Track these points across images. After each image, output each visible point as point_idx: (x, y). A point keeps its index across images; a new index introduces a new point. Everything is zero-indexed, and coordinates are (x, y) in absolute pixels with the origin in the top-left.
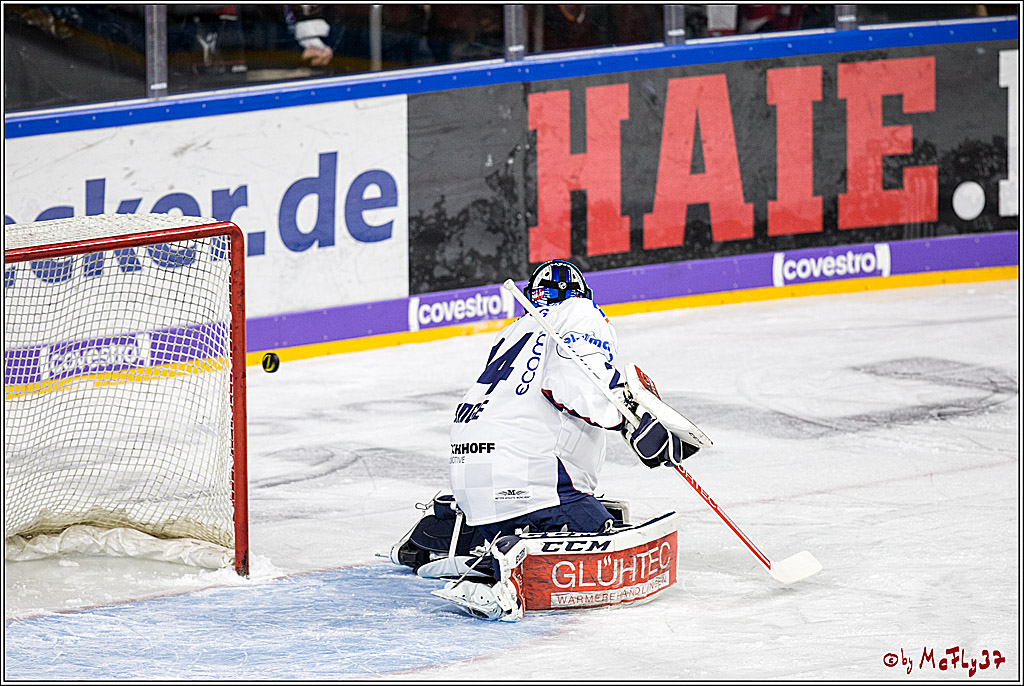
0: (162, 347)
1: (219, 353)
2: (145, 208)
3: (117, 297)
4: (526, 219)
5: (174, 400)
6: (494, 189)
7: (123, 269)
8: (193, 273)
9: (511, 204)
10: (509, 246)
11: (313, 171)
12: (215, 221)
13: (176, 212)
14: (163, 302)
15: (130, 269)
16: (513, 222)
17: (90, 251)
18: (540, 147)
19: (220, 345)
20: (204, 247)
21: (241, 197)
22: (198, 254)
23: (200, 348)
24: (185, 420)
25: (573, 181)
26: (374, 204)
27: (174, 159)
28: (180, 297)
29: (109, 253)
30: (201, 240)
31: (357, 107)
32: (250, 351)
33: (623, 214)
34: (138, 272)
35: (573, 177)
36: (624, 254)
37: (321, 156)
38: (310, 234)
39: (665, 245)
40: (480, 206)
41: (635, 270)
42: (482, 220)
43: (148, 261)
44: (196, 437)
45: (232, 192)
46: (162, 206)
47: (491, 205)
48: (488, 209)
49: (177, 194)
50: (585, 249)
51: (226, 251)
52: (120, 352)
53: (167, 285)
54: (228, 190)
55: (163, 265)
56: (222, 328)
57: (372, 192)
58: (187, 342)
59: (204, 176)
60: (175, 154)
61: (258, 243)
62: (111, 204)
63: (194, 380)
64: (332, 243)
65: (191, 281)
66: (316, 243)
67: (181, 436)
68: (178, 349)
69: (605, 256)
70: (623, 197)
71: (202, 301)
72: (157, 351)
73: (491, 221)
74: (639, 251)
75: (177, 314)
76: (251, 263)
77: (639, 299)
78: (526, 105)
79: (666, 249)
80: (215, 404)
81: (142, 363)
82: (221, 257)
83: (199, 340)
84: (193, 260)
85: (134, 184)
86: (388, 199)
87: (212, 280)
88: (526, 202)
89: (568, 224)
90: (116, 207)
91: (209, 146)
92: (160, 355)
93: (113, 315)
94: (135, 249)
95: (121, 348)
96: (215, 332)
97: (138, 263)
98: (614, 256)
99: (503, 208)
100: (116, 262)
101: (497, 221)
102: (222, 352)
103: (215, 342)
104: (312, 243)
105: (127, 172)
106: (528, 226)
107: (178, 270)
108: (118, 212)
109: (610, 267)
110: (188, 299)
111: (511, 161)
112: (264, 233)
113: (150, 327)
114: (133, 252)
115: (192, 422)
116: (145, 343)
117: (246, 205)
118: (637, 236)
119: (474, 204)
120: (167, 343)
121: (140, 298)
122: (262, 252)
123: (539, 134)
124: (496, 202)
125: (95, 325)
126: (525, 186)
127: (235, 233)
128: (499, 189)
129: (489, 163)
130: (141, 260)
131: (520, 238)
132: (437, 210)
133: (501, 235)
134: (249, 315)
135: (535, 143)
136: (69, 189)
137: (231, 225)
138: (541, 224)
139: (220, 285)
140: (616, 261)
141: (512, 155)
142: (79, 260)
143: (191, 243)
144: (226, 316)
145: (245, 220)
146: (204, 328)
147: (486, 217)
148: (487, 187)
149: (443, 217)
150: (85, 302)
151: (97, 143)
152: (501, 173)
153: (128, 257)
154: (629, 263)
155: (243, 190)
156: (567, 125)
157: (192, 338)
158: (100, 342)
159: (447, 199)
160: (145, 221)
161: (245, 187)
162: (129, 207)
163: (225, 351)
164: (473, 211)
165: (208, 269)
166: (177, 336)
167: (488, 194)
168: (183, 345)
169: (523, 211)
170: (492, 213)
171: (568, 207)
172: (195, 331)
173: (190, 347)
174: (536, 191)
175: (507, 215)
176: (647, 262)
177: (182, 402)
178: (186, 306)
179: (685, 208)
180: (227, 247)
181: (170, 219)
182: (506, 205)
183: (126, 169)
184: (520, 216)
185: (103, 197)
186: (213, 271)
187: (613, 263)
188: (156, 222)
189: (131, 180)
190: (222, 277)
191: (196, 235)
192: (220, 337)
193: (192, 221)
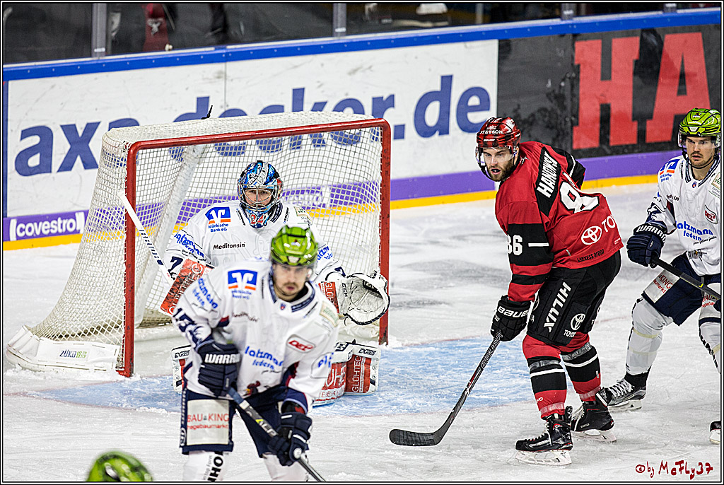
0: (337, 196)
1: (373, 202)
2: (329, 108)
3: (309, 164)
4: (571, 121)
5: (344, 230)
6: (552, 102)
7: (314, 146)
8: (358, 150)
9: (561, 111)
10: (560, 138)
11: (437, 87)
12: (373, 118)
13: (349, 111)
14: (339, 168)
15: (318, 146)
16: (563, 122)
17: (293, 135)
18: (582, 75)
19: (373, 197)
20: (366, 134)
21: (390, 103)
22: (362, 138)
23: (361, 197)
24: (351, 243)
25: (603, 98)
26: (475, 109)
27: (349, 77)
28: (349, 165)
29: (305, 136)
30: (363, 129)
31: (466, 47)
32: (393, 199)
33: (634, 119)
34: (323, 148)
35: (602, 95)
36: (633, 145)
37: (443, 77)
38: (434, 127)
39: (659, 140)
40: (543, 112)
41: (640, 155)
42: (544, 121)
43: (330, 142)
44: (357, 254)
45: (385, 99)
46: (340, 107)
47: (549, 112)
48: (547, 114)
49: (350, 99)
50: (608, 141)
51: (380, 137)
52: (311, 199)
54: (382, 98)
55: (339, 144)
56: (375, 186)
57: (474, 101)
58: (353, 194)
59: (367, 88)
60: (350, 74)
61: (400, 132)
62: (308, 104)
63: (357, 219)
64: (448, 133)
65: (357, 155)
66: (437, 133)
67: (348, 253)
68: (347, 198)
69: (621, 146)
70: (634, 108)
71: (363, 169)
72: (334, 199)
73: (549, 121)
74: (642, 144)
75: (347, 176)
76: (395, 144)
77: (642, 174)
78: (573, 48)
79: (660, 143)
80: (370, 234)
81: (324, 206)
82: (376, 140)
83: (361, 193)
84: (358, 141)
85: (323, 92)
86: (485, 106)
87: (369, 155)
88: (572, 110)
89: (598, 125)
90: (311, 106)
91: (372, 69)
92: (336, 202)
93: (307, 175)
94: (322, 134)
95: (311, 197)
96: (371, 188)
97: (324, 142)
98: (627, 146)
99: (557, 114)
100: (310, 141)
101: (553, 122)
102: (374, 201)
103: (371, 194)
104: (435, 132)
105: (319, 84)
106: (572, 126)
107: (348, 148)
108: (312, 110)
109: (624, 153)
110: (354, 167)
111: (563, 84)
112: (404, 126)
113: (330, 183)
114: (321, 136)
115: (355, 245)
116: (327, 193)
117: (393, 107)
118: (642, 135)
119: (539, 111)
120: (340, 194)
121: (324, 165)
122: (403, 137)
123: (581, 67)
124: (552, 110)
125: (295, 181)
126: (572, 100)
127: (385, 127)
128: (554, 101)
129: (549, 84)
130: (326, 141)
131: (568, 133)
132: (515, 114)
133: (555, 131)
134: (393, 176)
135: (579, 73)
136: (282, 93)
137: (383, 120)
138: (580, 124)
139: (375, 159)
140: (628, 149)
141: (563, 80)
142: (286, 140)
143: (357, 131)
144: (378, 178)
145: (392, 117)
146: (364, 185)
147: (546, 119)
148: (547, 100)
149: (518, 119)
150: (289, 167)
151: (301, 65)
152: (557, 92)
153: (318, 139)
154: (636, 151)
155: (392, 97)
156: (599, 62)
157: (356, 192)
158: (298, 192)
159: (521, 107)
160: (329, 116)
161: (394, 96)
162: (319, 107)
163: (376, 200)
164: (538, 115)
165: (367, 148)
166: (346, 190)
167: (548, 105)
168: (350, 196)
169: (569, 115)
170: (550, 117)
171: (598, 114)
172: (359, 186)
173: (355, 197)
174: (578, 104)
175: (559, 117)
176: (647, 151)
177: (349, 231)
178: (353, 171)
179: (673, 117)
180: (380, 134)
181: (344, 115)
182: (559, 112)
183: (318, 82)
184: (568, 119)
185: (303, 100)
186: (371, 150)
187: (626, 151)
188: (336, 117)
189: (321, 89)
190: (376, 153)
191: (361, 126)
192: (374, 191)
193: (359, 117)
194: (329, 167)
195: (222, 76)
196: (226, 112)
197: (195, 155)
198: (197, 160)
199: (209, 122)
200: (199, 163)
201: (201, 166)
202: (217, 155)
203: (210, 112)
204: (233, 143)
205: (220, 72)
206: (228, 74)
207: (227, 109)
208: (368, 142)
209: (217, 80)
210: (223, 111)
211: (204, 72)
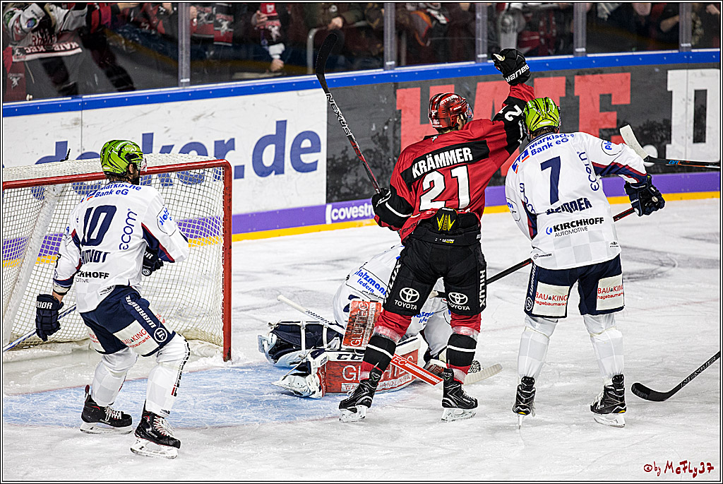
1: (216, 234)
2: (176, 150)
5: (190, 261)
6: (376, 143)
7: (163, 185)
8: (202, 188)
9: (385, 152)
10: (384, 176)
11: (272, 131)
12: (215, 159)
13: (193, 153)
15: (166, 185)
16: (387, 162)
18: (403, 120)
19: (217, 230)
20: (209, 174)
21: (231, 145)
22: (205, 177)
23: (205, 231)
24: (196, 272)
26: (307, 151)
27: (193, 123)
28: (195, 202)
29: (155, 176)
30: (207, 169)
31: (298, 95)
34: (171, 187)
37: (278, 122)
38: (270, 167)
40: (368, 153)
43: (176, 181)
44: (202, 282)
45: (226, 142)
46: (185, 150)
47: (374, 153)
48: (372, 155)
49: (194, 143)
51: (222, 176)
53: (187, 194)
54: (224, 141)
55: (185, 183)
56: (218, 220)
57: (306, 143)
58: (198, 227)
59: (210, 132)
60: (194, 120)
61: (240, 172)
62: (156, 148)
63: (201, 250)
64: (283, 173)
65: (201, 193)
66: (274, 172)
67: (194, 282)
68: (193, 231)
71: (207, 204)
73: (374, 162)
76: (235, 183)
78: (395, 95)
80: (213, 263)
82: (219, 179)
83: (204, 227)
84: (203, 180)
85: (170, 136)
86: (315, 148)
87: (212, 192)
88: (394, 151)
90: (159, 149)
91: (214, 115)
94: (170, 173)
96: (214, 222)
97: (171, 181)
99: (381, 155)
100: (158, 181)
101: (377, 162)
102: (218, 234)
103: (214, 228)
104: (271, 172)
105: (166, 129)
107: (194, 186)
108: (160, 153)
110: (199, 203)
111: (386, 128)
112: (243, 166)
114: (168, 176)
115: (200, 273)
117: (234, 149)
122: (242, 177)
123: (402, 112)
124: (377, 151)
126: (394, 142)
127: (227, 166)
128: (379, 143)
129: (374, 128)
130: (173, 180)
132: (343, 155)
133: (379, 170)
134: (234, 212)
135: (400, 117)
137: (225, 161)
139: (218, 196)
141: (387, 124)
143: (202, 171)
144: (221, 213)
145: (232, 158)
146: (207, 220)
147: (371, 160)
148: (372, 142)
149: (346, 159)
151: (149, 112)
152: (380, 134)
153: (165, 178)
155: (232, 140)
156: (418, 108)
157: (200, 225)
160: (176, 158)
161: (234, 139)
162: (166, 149)
165: (210, 186)
166: (192, 224)
167: (373, 146)
168: (195, 229)
169: (392, 156)
170: (374, 157)
172: (202, 220)
173: (200, 230)
174: (400, 146)
175: (383, 158)
177: (194, 262)
178: (198, 207)
180: (222, 174)
181: (190, 157)
182: (383, 153)
183: (166, 127)
184: (390, 160)
185: (152, 144)
186: (213, 188)
188: (182, 158)
189: (168, 134)
190: (219, 190)
191: (205, 167)
192: (217, 225)
193: (203, 158)
194: (176, 203)
195: (79, 122)
196: (82, 155)
197: (55, 193)
198: (58, 198)
199: (68, 164)
200: (59, 201)
201: (61, 203)
202: (75, 193)
203: (68, 154)
204: (89, 183)
205: (77, 119)
206: (84, 121)
207: (83, 152)
208: (211, 181)
209: (74, 126)
210: (80, 154)
211: (62, 119)
